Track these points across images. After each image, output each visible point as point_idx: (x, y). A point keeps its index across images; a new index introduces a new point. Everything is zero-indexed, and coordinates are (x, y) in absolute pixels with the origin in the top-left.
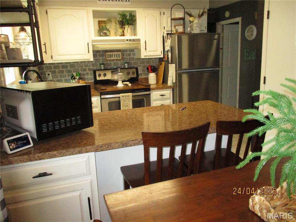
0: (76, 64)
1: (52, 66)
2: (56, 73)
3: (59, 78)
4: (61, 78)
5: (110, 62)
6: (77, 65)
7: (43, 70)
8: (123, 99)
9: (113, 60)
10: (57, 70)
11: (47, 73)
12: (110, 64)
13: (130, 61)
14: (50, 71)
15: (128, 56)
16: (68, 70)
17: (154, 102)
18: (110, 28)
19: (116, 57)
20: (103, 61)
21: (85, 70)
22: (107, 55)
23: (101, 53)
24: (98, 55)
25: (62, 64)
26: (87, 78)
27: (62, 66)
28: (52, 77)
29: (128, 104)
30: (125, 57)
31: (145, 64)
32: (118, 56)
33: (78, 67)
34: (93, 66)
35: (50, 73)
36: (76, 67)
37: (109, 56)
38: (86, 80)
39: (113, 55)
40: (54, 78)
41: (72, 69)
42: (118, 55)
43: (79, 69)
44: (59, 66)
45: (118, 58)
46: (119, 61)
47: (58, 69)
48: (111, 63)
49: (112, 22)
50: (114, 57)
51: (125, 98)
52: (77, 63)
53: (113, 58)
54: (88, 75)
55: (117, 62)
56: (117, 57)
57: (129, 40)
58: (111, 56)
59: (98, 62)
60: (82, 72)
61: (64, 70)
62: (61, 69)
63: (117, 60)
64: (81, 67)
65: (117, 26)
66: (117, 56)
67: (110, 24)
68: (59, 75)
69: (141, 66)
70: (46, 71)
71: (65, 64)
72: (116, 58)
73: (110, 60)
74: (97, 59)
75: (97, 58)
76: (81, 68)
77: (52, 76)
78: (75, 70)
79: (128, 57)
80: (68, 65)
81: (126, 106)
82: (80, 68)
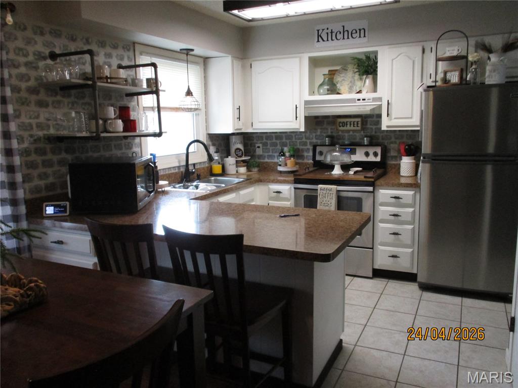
0: (293, 135)
1: (264, 135)
2: (267, 146)
3: (271, 154)
4: (272, 152)
5: (343, 134)
6: (295, 136)
7: (253, 140)
8: (321, 194)
9: (348, 131)
10: (269, 142)
11: (257, 145)
12: (343, 137)
13: (377, 134)
14: (261, 143)
15: (375, 125)
16: (283, 143)
17: (380, 207)
18: (344, 80)
19: (352, 126)
20: (332, 132)
21: (305, 144)
22: (338, 124)
23: (331, 119)
24: (325, 123)
25: (276, 134)
26: (307, 156)
27: (275, 136)
28: (263, 152)
29: (329, 203)
30: (369, 126)
31: (405, 140)
32: (356, 125)
33: (296, 139)
34: (316, 139)
35: (260, 145)
36: (294, 138)
37: (341, 125)
38: (305, 159)
39: (349, 123)
40: (265, 152)
41: (288, 141)
42: (356, 123)
43: (296, 142)
44: (272, 136)
45: (356, 128)
46: (357, 133)
47: (270, 140)
48: (345, 135)
49: (349, 70)
50: (349, 126)
51: (325, 192)
52: (295, 134)
53: (348, 128)
54: (308, 152)
55: (355, 134)
56: (354, 126)
57: (361, 100)
58: (344, 124)
59: (325, 133)
60: (301, 147)
61: (278, 142)
62: (274, 141)
63: (354, 131)
64: (299, 139)
65: (354, 76)
66: (354, 124)
67: (343, 75)
68: (271, 148)
69: (395, 143)
70: (257, 142)
71: (280, 134)
72: (352, 128)
73: (343, 131)
74: (324, 129)
75: (323, 127)
76: (300, 141)
77: (263, 149)
78: (292, 144)
79: (374, 127)
80: (284, 135)
81: (325, 205)
82: (298, 141)
